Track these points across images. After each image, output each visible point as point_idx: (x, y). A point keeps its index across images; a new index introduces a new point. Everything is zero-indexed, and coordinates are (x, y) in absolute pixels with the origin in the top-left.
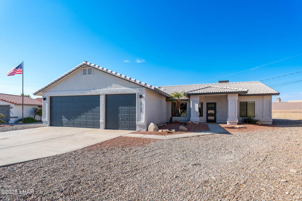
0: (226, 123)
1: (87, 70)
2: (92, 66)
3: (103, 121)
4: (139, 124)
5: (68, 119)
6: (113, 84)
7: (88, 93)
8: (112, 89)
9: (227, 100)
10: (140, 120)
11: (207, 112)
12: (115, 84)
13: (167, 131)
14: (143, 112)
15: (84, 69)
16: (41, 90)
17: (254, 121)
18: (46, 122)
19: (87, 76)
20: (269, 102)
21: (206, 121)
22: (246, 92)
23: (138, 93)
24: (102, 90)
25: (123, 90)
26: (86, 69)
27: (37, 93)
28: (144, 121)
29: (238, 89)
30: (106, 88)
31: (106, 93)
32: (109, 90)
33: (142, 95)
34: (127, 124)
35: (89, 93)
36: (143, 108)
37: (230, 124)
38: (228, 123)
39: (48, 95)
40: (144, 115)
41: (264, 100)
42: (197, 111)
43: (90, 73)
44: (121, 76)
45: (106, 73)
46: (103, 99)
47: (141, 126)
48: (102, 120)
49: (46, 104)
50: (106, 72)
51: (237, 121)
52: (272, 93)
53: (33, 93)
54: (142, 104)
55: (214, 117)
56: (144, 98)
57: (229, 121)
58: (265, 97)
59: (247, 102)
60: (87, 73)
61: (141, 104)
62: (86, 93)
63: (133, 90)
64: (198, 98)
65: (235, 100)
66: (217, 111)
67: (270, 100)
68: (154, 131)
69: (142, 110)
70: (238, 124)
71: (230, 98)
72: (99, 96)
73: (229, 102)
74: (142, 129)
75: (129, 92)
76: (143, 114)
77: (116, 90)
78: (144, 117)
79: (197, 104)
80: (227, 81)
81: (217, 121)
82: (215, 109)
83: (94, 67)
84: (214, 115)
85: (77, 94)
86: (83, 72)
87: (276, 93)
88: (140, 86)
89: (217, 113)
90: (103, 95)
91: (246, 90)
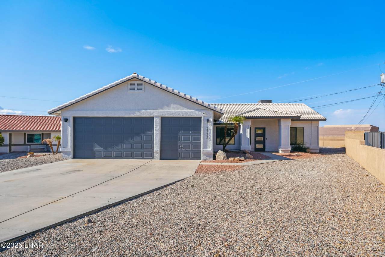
0: (278, 152)
1: (136, 85)
2: (147, 80)
3: (159, 149)
4: (205, 152)
5: (104, 148)
6: (172, 105)
7: (137, 114)
8: (171, 110)
9: (280, 126)
10: (205, 147)
11: (255, 139)
12: (175, 104)
13: (239, 159)
14: (210, 139)
15: (131, 82)
16: (62, 108)
17: (304, 148)
18: (66, 153)
19: (136, 92)
20: (317, 128)
21: (254, 150)
22: (300, 117)
23: (204, 117)
24: (157, 111)
25: (185, 113)
26: (135, 83)
27: (55, 112)
28: (211, 149)
29: (291, 114)
30: (161, 108)
31: (163, 115)
32: (168, 112)
33: (209, 119)
34: (189, 153)
35: (139, 115)
36: (210, 134)
37: (283, 152)
38: (280, 152)
39: (70, 115)
40: (211, 142)
41: (312, 126)
42: (249, 138)
43: (140, 88)
44: (186, 97)
45: (172, 93)
46: (159, 122)
47: (207, 155)
48: (157, 148)
49: (68, 126)
50: (166, 90)
51: (290, 149)
52: (320, 119)
53: (49, 111)
54: (209, 130)
55: (262, 145)
56: (211, 122)
57: (282, 149)
58: (313, 122)
59: (296, 128)
60: (136, 88)
61: (207, 130)
62: (133, 114)
63: (199, 113)
64: (249, 123)
65: (288, 125)
66: (266, 137)
67: (317, 125)
68: (223, 159)
69: (209, 136)
70: (291, 152)
71: (283, 122)
72: (152, 118)
73: (282, 127)
74: (209, 158)
75: (193, 115)
76: (210, 140)
77: (177, 112)
78: (211, 143)
79: (249, 129)
80: (270, 102)
81: (266, 150)
82: (263, 135)
83: (149, 83)
84: (263, 143)
85: (120, 115)
86: (129, 86)
87: (324, 119)
88: (209, 109)
89: (266, 140)
90: (157, 117)
91: (299, 115)
